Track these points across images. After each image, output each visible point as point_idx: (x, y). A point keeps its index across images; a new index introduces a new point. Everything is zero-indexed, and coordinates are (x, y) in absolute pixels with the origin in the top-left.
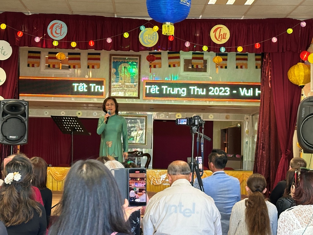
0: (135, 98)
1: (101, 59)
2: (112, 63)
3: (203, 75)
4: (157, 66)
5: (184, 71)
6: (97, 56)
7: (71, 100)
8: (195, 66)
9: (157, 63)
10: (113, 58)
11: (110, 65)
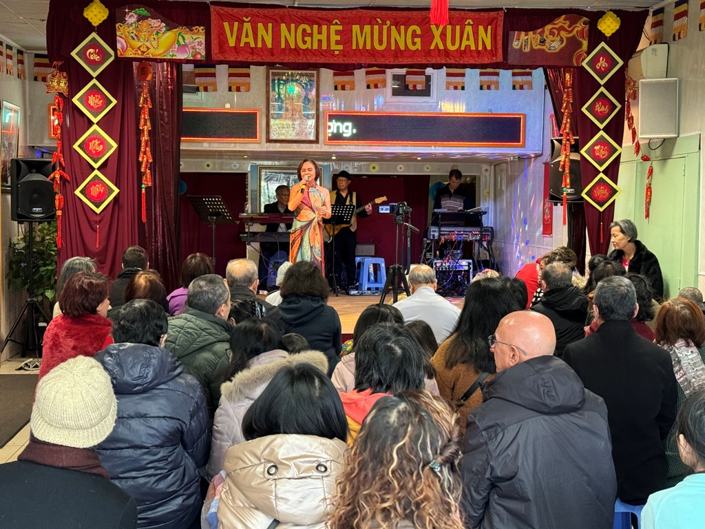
0: (311, 142)
1: (251, 76)
2: (271, 81)
3: (424, 102)
4: (347, 87)
5: (393, 95)
6: (244, 71)
7: (202, 146)
8: (411, 87)
9: (347, 82)
10: (272, 73)
11: (268, 85)
